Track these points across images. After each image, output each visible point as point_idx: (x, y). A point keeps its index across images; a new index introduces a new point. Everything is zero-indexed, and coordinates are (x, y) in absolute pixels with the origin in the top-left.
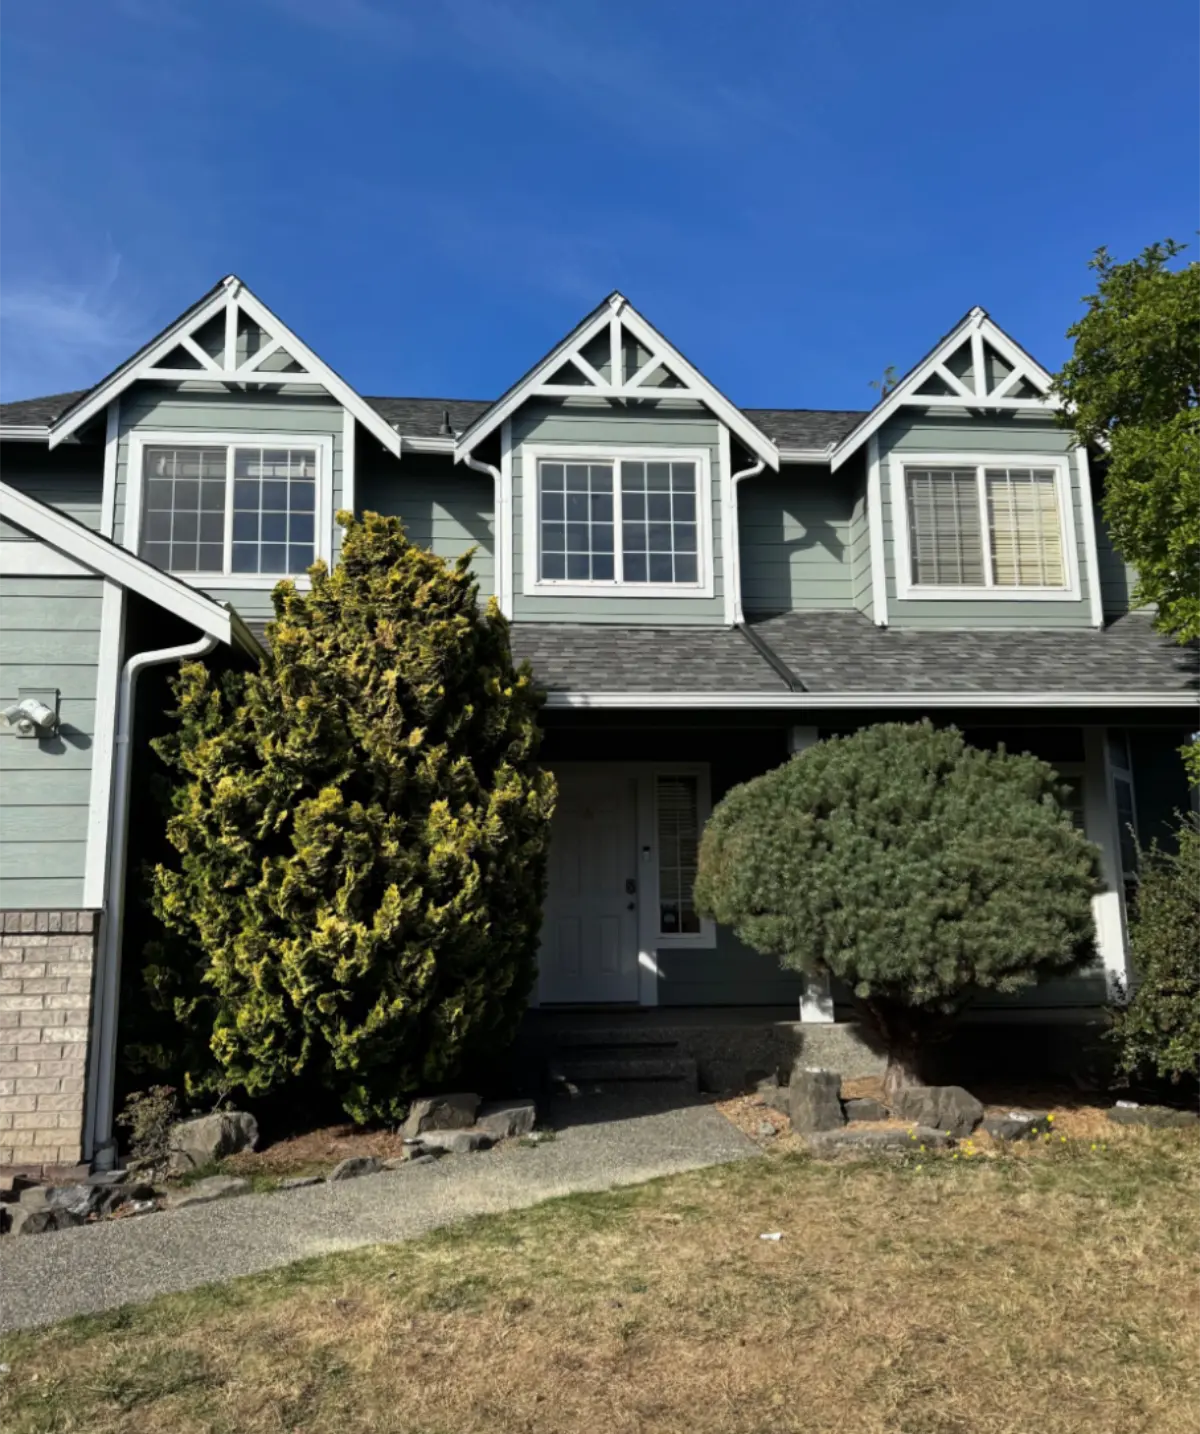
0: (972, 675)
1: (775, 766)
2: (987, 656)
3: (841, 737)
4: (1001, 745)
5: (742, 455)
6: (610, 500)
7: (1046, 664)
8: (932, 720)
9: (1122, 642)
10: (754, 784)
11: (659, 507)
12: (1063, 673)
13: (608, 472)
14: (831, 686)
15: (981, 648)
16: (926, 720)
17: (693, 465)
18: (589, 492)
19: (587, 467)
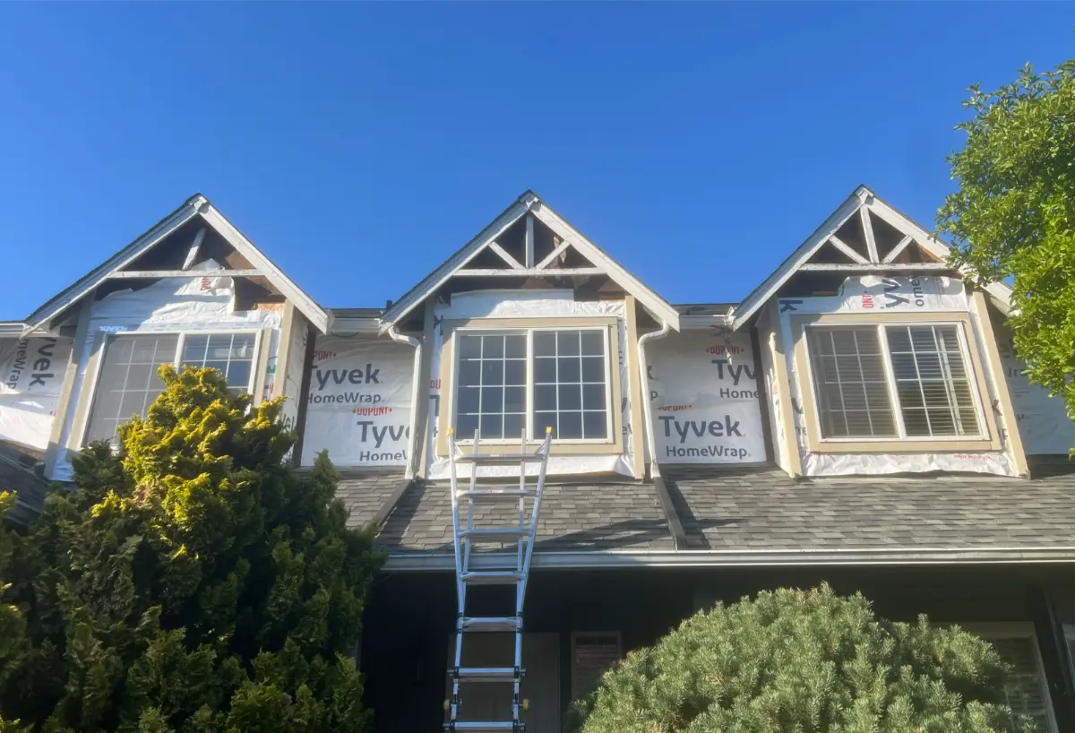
0: (888, 528)
2: (904, 508)
5: (645, 320)
6: (522, 365)
7: (971, 515)
8: (833, 583)
9: (1054, 490)
11: (569, 369)
12: (990, 525)
13: (522, 340)
15: (898, 499)
17: (601, 331)
18: (504, 359)
19: (502, 337)
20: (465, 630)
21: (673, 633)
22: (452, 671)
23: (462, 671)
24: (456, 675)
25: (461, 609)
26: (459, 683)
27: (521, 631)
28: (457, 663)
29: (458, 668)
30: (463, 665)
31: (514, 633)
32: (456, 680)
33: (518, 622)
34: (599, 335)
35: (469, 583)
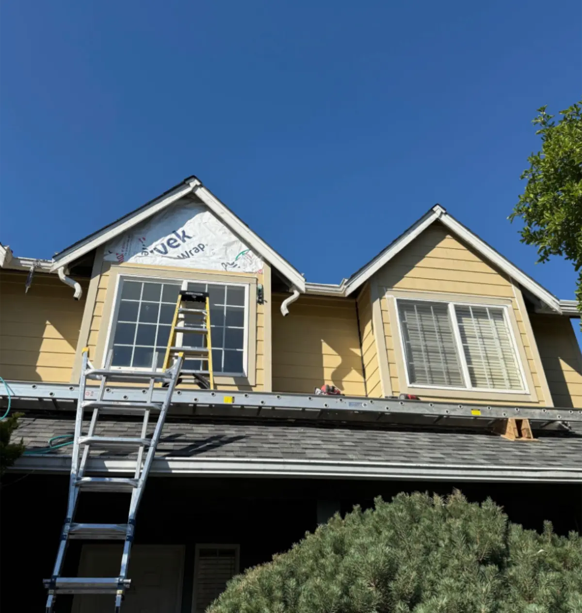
1: (285, 548)
3: (363, 510)
4: (547, 524)
8: (463, 492)
10: (253, 575)
14: (350, 456)
16: (458, 493)
17: (244, 288)
18: (160, 302)
19: (161, 285)
20: (71, 537)
21: (309, 537)
22: (49, 581)
23: (60, 581)
24: (53, 585)
25: (70, 515)
26: (55, 594)
27: (130, 539)
28: (56, 571)
29: (56, 577)
30: (63, 574)
31: (122, 542)
32: (51, 591)
33: (129, 529)
34: (241, 290)
35: (83, 490)
